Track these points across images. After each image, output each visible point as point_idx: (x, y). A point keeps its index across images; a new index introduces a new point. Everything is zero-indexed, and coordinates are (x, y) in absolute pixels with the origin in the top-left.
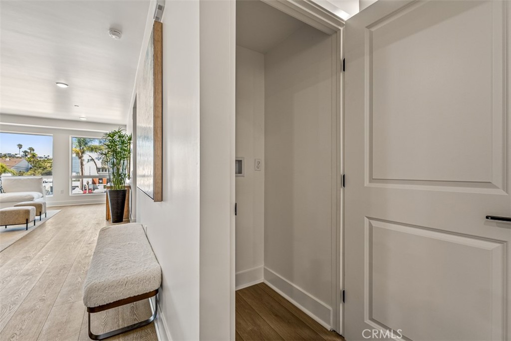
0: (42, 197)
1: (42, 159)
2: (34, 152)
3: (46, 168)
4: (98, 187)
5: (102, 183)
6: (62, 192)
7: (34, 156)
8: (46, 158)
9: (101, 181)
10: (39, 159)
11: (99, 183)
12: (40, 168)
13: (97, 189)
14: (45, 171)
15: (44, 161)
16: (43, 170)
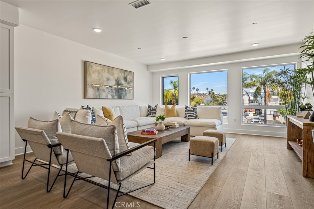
0: (221, 124)
1: (217, 96)
2: (214, 92)
3: (219, 101)
4: (249, 114)
5: (252, 111)
6: (235, 120)
7: (213, 94)
8: (219, 95)
9: (251, 110)
10: (215, 96)
11: (250, 111)
12: (216, 101)
13: (248, 115)
14: (218, 103)
15: (218, 97)
16: (217, 102)
